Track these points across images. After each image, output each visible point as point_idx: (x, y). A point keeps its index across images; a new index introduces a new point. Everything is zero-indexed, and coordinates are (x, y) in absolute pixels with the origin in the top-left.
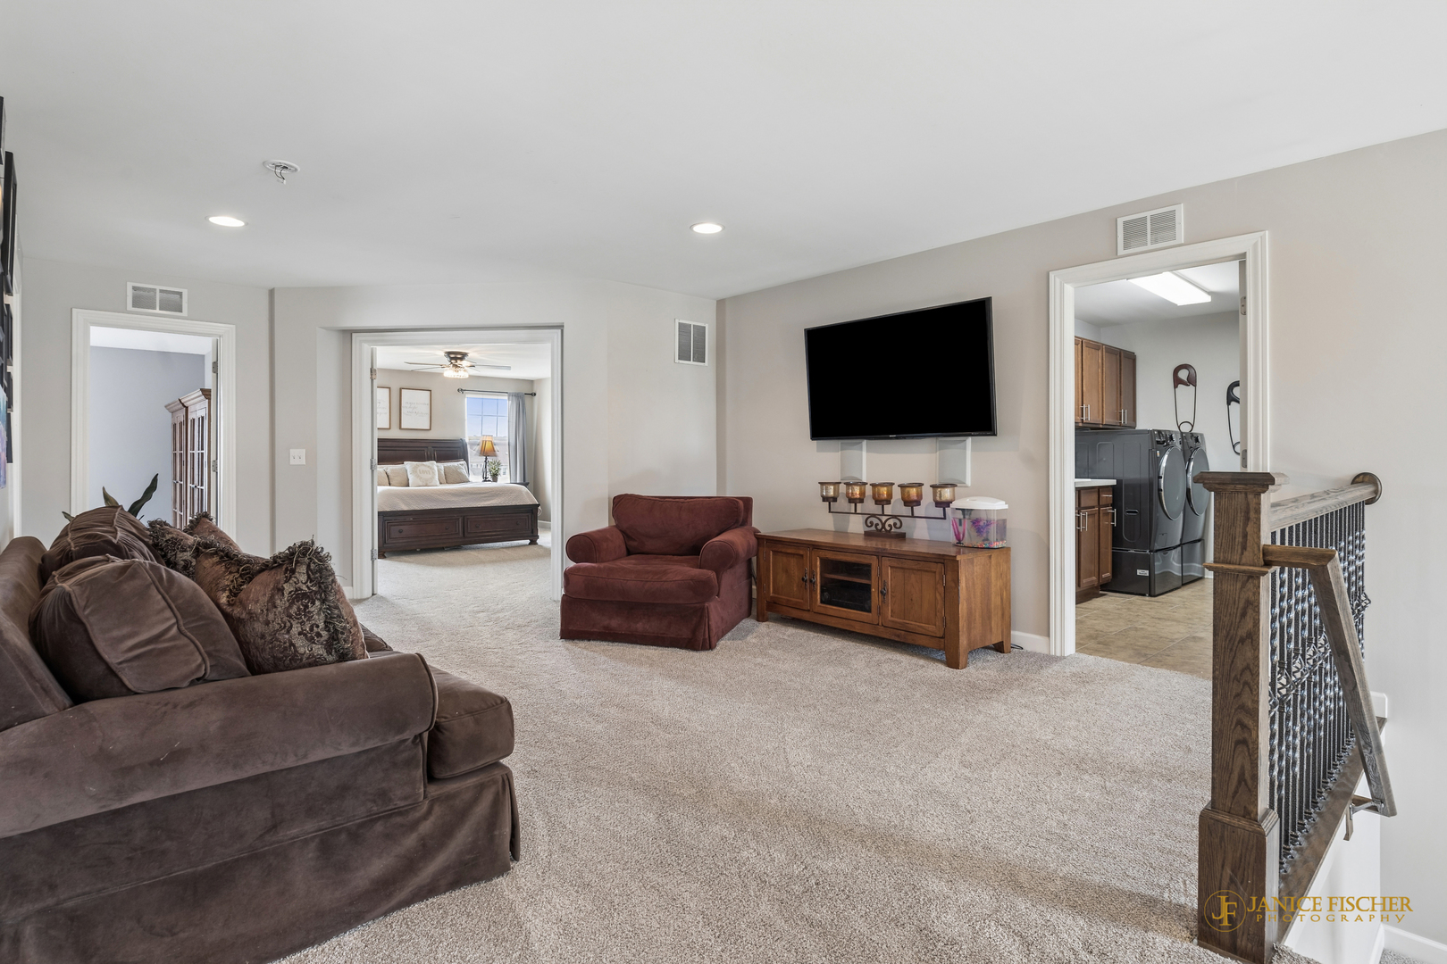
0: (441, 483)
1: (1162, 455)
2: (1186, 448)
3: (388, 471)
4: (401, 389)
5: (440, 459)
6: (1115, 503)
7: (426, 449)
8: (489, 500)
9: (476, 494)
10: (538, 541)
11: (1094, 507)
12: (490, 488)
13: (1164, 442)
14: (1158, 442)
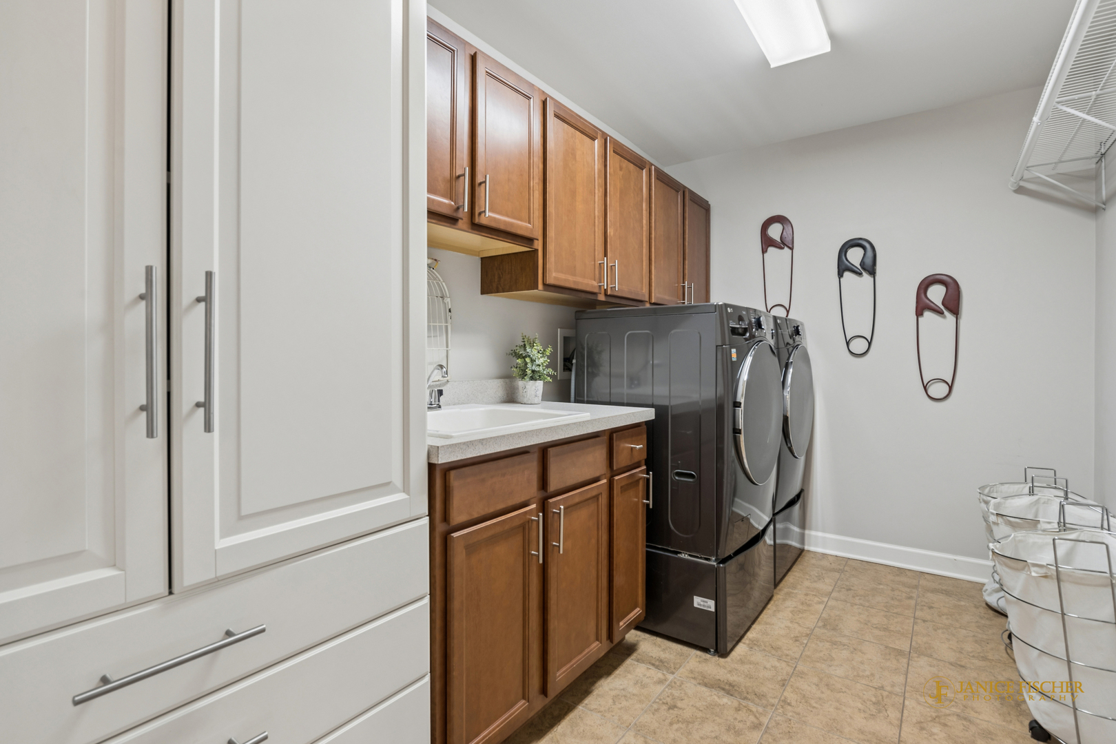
1: (742, 358)
2: (782, 345)
6: (653, 460)
11: (596, 480)
13: (745, 330)
14: (734, 331)
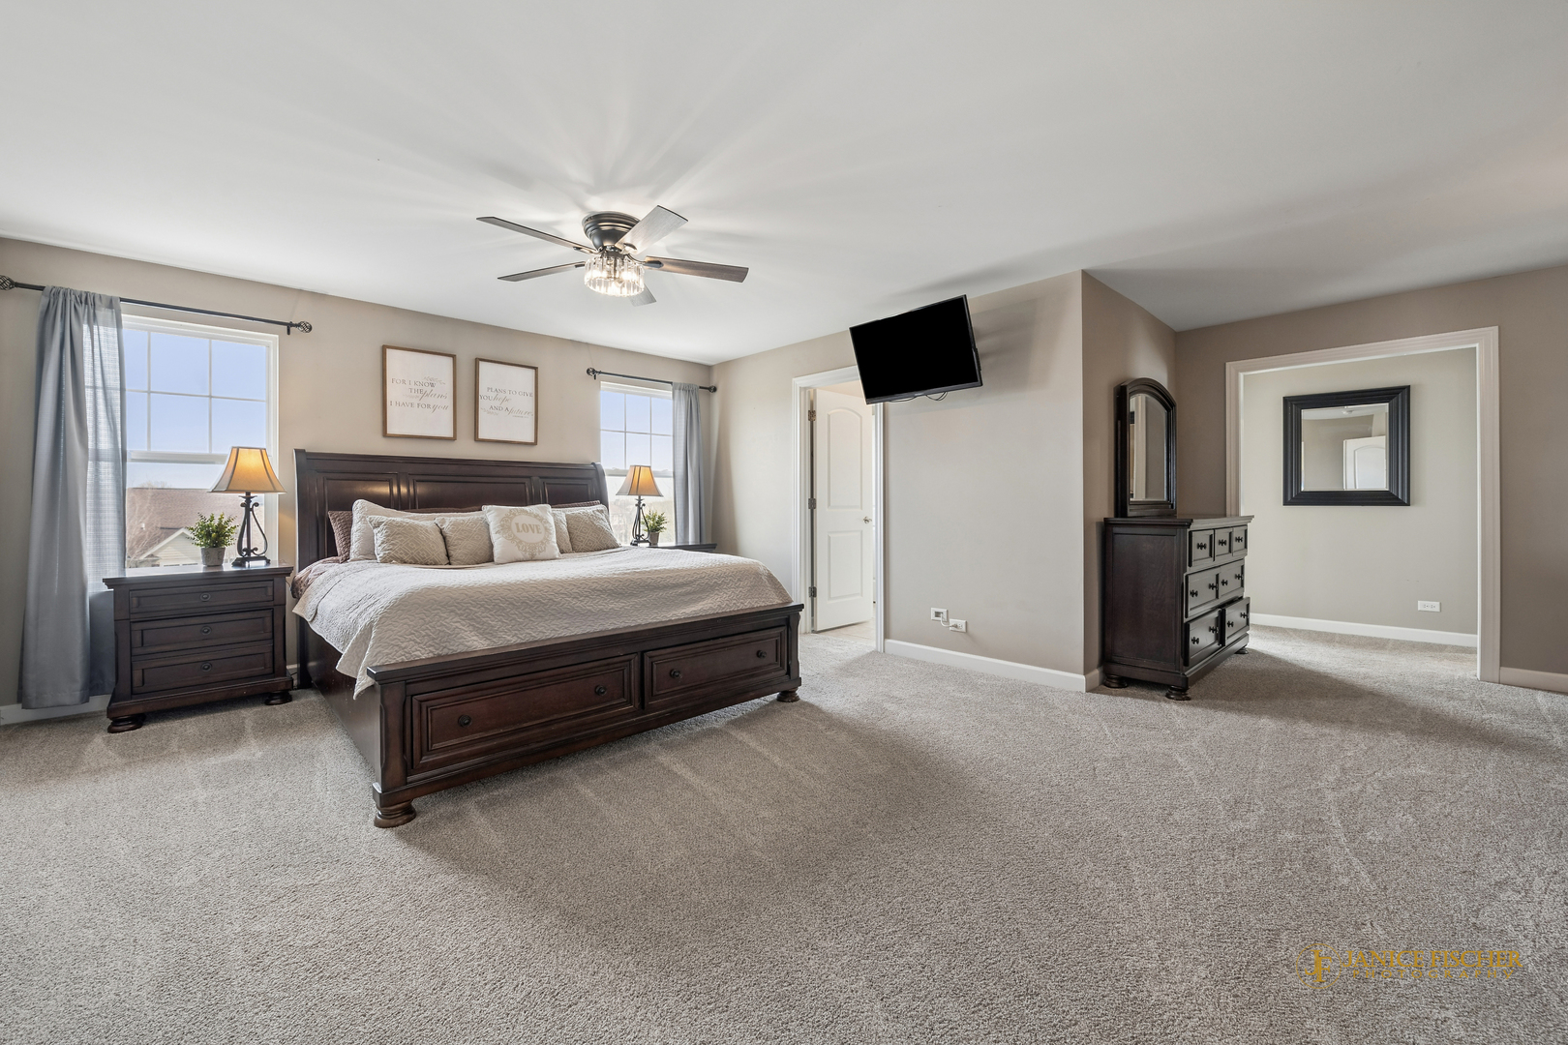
0: (562, 552)
3: (446, 527)
4: (477, 361)
5: (558, 499)
7: (526, 481)
8: (696, 601)
9: (666, 587)
10: (799, 692)
12: (697, 571)
